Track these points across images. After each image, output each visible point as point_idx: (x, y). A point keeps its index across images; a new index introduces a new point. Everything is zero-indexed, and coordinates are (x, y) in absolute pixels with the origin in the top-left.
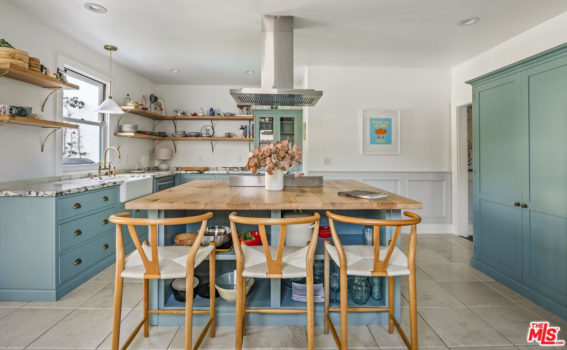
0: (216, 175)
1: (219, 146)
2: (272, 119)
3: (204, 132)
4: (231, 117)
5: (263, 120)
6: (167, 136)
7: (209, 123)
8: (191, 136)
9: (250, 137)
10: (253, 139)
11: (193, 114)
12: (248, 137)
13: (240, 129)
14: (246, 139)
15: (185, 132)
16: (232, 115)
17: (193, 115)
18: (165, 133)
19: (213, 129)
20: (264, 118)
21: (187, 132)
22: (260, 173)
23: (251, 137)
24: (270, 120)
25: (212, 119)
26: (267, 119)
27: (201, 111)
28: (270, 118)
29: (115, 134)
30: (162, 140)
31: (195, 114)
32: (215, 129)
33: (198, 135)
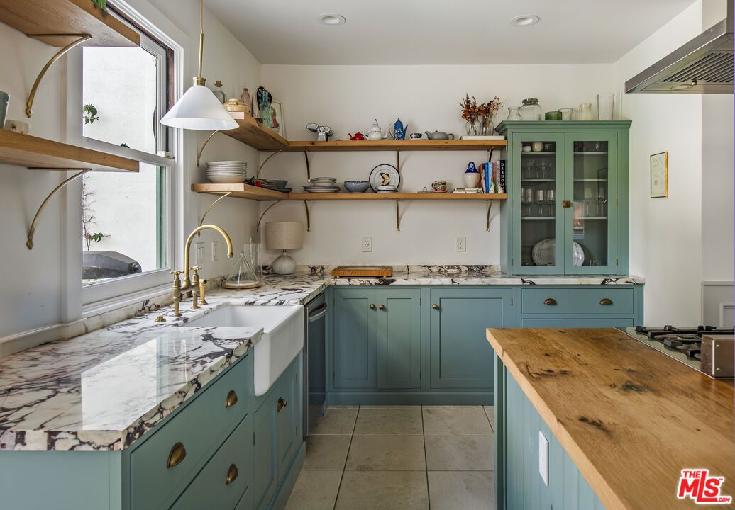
0: (422, 288)
1: (413, 214)
2: (552, 146)
3: (376, 180)
4: (443, 143)
5: (528, 149)
6: (289, 191)
7: (390, 157)
8: (350, 191)
9: (496, 191)
10: (504, 196)
11: (353, 136)
12: (492, 191)
13: (468, 171)
14: (487, 196)
15: (334, 180)
16: (446, 137)
17: (353, 139)
18: (286, 182)
19: (398, 171)
20: (531, 144)
21: (340, 181)
22: (533, 284)
23: (500, 191)
24: (544, 150)
25: (398, 149)
26: (538, 147)
27: (375, 129)
28: (544, 143)
29: (193, 188)
30: (279, 200)
31: (359, 137)
32: (402, 172)
33: (367, 188)
